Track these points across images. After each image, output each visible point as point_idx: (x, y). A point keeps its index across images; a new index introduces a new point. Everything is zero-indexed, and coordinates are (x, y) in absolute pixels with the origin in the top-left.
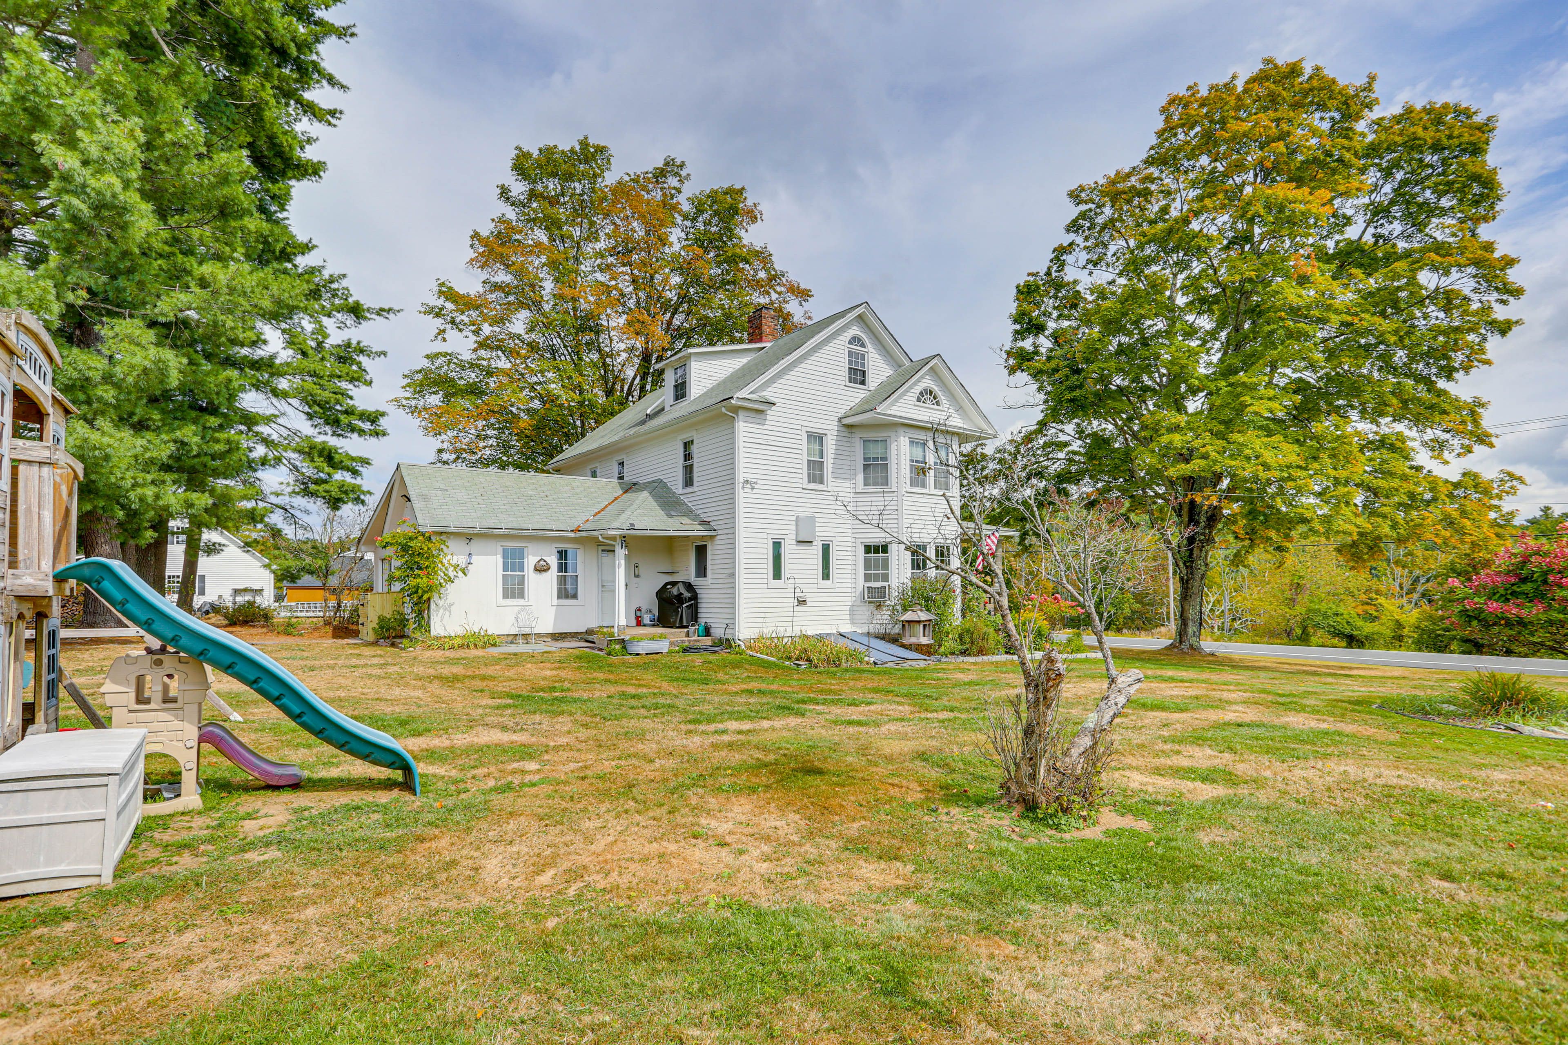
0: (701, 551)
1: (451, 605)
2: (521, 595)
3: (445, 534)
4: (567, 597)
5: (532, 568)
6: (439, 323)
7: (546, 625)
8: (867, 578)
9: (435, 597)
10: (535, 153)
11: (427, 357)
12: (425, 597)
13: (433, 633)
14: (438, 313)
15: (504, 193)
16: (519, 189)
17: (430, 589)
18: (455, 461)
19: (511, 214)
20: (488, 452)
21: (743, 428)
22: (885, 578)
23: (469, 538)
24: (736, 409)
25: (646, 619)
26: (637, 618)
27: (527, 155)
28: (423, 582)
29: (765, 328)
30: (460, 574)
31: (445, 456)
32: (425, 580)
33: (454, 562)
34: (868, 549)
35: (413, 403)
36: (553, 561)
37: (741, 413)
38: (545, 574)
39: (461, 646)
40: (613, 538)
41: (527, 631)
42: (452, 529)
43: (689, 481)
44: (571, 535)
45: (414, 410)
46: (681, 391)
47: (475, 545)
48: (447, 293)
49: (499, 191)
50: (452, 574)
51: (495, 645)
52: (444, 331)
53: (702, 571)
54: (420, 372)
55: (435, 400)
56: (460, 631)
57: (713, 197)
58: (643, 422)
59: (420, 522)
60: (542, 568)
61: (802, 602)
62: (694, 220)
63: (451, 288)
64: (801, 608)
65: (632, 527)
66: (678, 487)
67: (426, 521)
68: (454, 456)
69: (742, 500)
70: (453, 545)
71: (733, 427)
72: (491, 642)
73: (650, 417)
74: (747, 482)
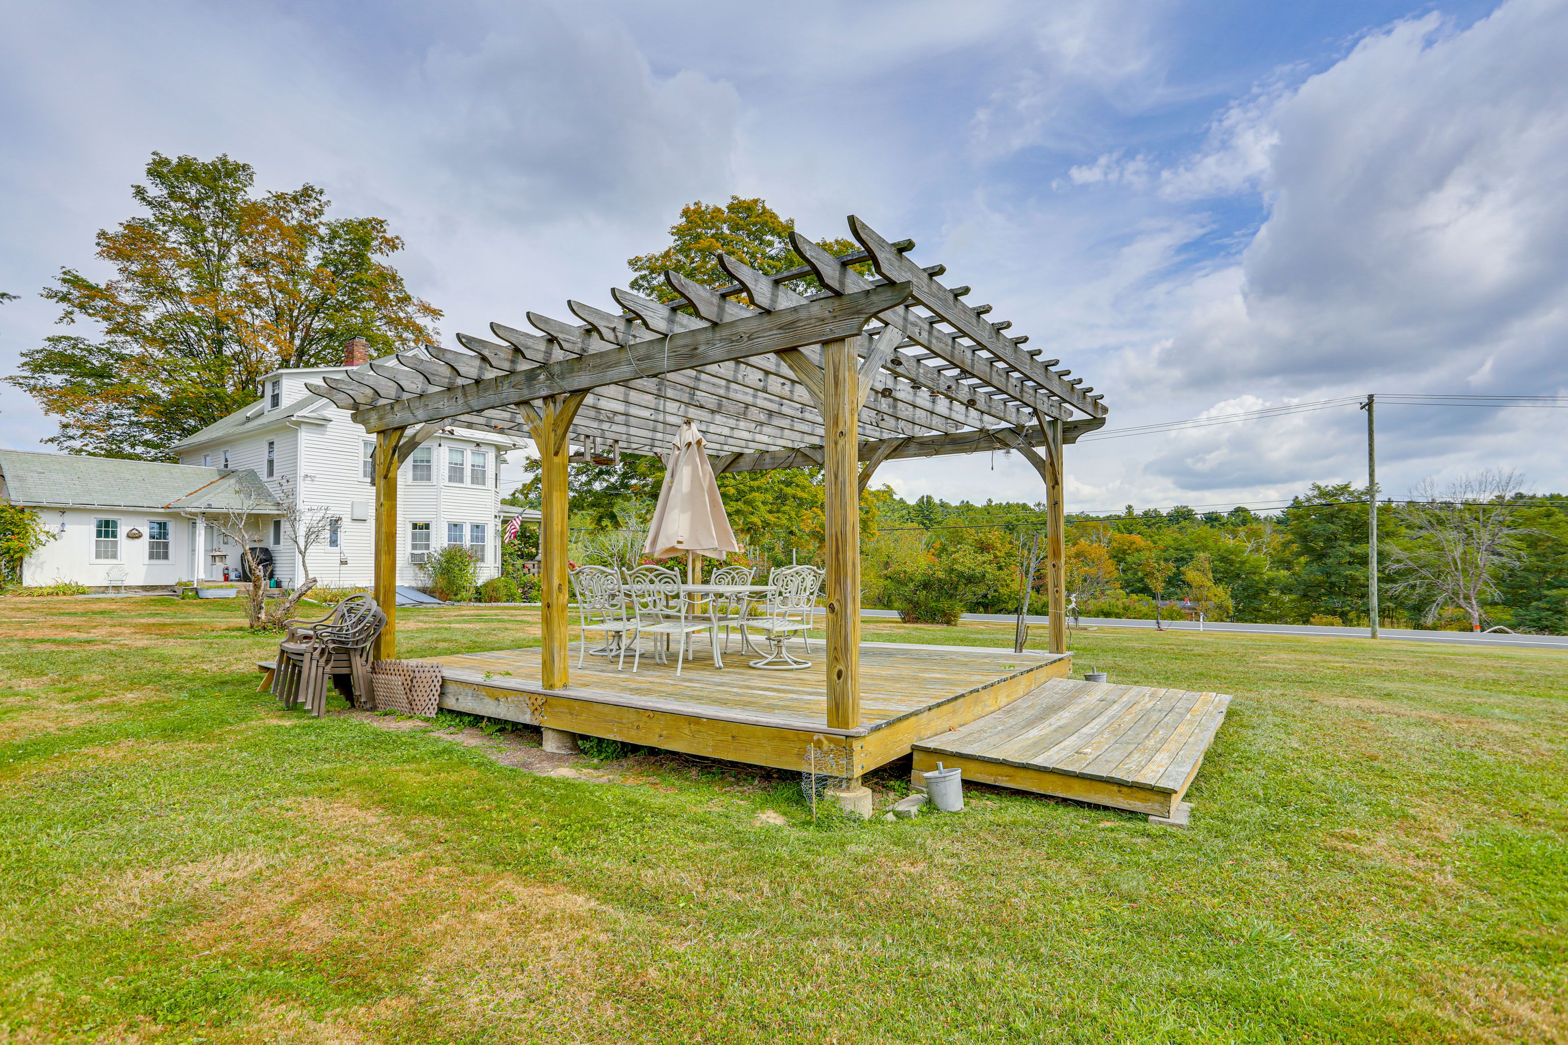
0: (277, 524)
1: (42, 563)
2: (114, 556)
3: (38, 508)
4: (158, 558)
5: (124, 534)
6: (65, 306)
7: (139, 580)
8: (414, 547)
9: (26, 559)
10: (175, 161)
11: (49, 339)
12: (16, 556)
13: (24, 585)
14: (64, 298)
15: (140, 192)
16: (155, 191)
17: (22, 550)
18: (82, 436)
19: (147, 213)
20: (119, 430)
21: (305, 436)
22: (427, 547)
23: (63, 511)
24: (299, 424)
25: (232, 576)
26: (225, 575)
27: (166, 162)
28: (14, 544)
29: (356, 353)
30: (52, 539)
31: (71, 432)
32: (16, 543)
33: (47, 529)
34: (415, 526)
35: (32, 382)
36: (145, 531)
37: (303, 426)
38: (137, 540)
39: (52, 594)
40: (196, 514)
41: (119, 584)
42: (45, 504)
43: (271, 473)
44: (162, 510)
45: (33, 389)
46: (276, 400)
47: (67, 517)
48: (75, 281)
49: (133, 190)
50: (43, 538)
51: (84, 593)
52: (71, 313)
53: (277, 541)
54: (41, 351)
55: (56, 380)
56: (52, 583)
57: (347, 226)
58: (244, 423)
59: (13, 498)
60: (134, 536)
61: (344, 563)
62: (330, 242)
63: (76, 277)
64: (343, 567)
65: (209, 506)
66: (263, 475)
67: (18, 498)
68: (81, 432)
69: (302, 489)
70: (44, 517)
71: (297, 436)
72: (80, 591)
73: (248, 419)
74: (307, 476)
